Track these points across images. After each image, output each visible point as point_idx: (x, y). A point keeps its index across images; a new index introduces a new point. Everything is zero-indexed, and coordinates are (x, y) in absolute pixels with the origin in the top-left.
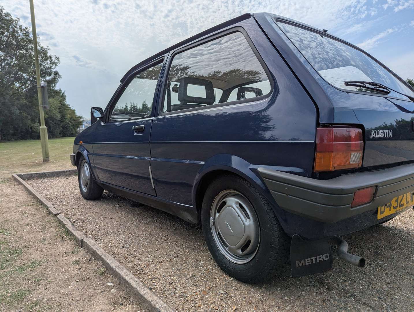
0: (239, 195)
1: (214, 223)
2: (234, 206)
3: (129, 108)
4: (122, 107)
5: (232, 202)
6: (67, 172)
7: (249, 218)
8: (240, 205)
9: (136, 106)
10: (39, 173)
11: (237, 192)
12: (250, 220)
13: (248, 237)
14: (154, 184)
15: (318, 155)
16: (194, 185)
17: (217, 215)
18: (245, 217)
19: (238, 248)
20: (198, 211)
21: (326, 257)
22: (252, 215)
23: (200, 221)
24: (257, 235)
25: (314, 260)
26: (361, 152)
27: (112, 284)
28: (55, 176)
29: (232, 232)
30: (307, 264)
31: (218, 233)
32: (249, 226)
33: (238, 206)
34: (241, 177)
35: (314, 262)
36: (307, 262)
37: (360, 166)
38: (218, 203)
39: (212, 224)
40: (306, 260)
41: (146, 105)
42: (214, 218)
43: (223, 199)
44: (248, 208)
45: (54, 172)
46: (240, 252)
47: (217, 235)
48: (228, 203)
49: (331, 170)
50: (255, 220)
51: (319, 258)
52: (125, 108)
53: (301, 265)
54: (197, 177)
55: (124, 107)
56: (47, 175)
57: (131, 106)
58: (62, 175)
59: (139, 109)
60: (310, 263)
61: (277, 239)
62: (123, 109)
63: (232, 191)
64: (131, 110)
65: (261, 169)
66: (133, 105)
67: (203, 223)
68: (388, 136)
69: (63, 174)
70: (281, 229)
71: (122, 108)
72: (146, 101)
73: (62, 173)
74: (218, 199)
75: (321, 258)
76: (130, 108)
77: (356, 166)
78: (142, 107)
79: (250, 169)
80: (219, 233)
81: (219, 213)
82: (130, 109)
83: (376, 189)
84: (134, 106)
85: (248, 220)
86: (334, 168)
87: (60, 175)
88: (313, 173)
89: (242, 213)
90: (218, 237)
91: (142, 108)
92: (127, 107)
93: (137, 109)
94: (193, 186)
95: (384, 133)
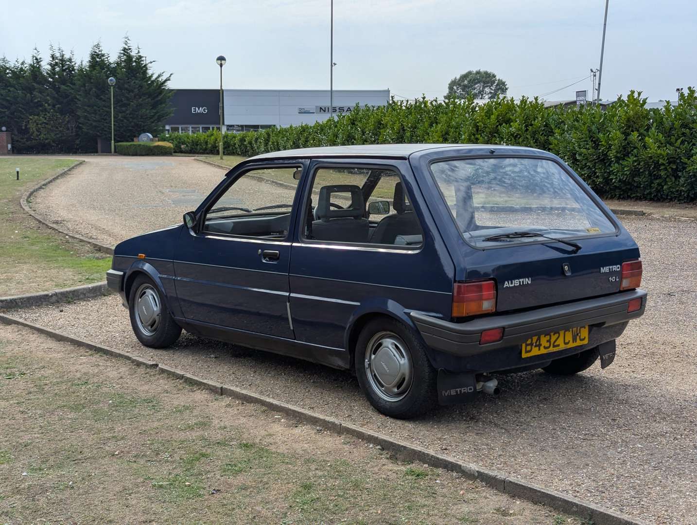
0: (395, 336)
1: (370, 365)
2: (390, 347)
3: (45, 66)
4: (21, 62)
5: (388, 343)
6: (52, 296)
7: (404, 357)
8: (396, 346)
9: (70, 60)
10: (6, 300)
11: (393, 334)
12: (405, 359)
13: (403, 374)
14: (292, 323)
15: (455, 304)
16: (348, 327)
17: (373, 356)
18: (400, 358)
19: (394, 387)
20: (350, 354)
21: (471, 389)
22: (407, 355)
23: (353, 364)
24: (411, 372)
25: (459, 391)
26: (494, 300)
27: (279, 417)
28: (32, 305)
29: (388, 371)
30: (452, 394)
31: (373, 374)
32: (404, 364)
33: (394, 346)
34: (396, 320)
35: (459, 393)
36: (452, 392)
37: (494, 310)
38: (373, 345)
39: (367, 366)
40: (451, 390)
41: (103, 55)
42: (370, 360)
43: (379, 340)
44: (403, 348)
45: (31, 297)
46: (396, 390)
47: (373, 377)
48: (384, 344)
49: (464, 315)
50: (409, 360)
51: (464, 390)
52: (31, 65)
53: (446, 394)
54: (351, 320)
55: (29, 61)
56: (20, 304)
57: (53, 57)
58: (44, 303)
59: (81, 70)
60: (455, 394)
61: (427, 374)
62: (26, 67)
63: (388, 333)
64: (53, 73)
65: (413, 313)
66: (58, 55)
67: (357, 366)
68: (524, 283)
69: (45, 301)
70: (430, 366)
71: (23, 63)
72: (101, 44)
73: (44, 299)
74: (373, 341)
75: (465, 390)
76: (51, 64)
77: (490, 312)
78: (90, 61)
79: (404, 312)
80: (375, 375)
81: (374, 354)
82: (49, 67)
83: (504, 330)
84: (62, 60)
85: (403, 359)
86: (468, 314)
87: (42, 304)
88: (452, 318)
89: (397, 353)
90: (373, 379)
91: (90, 67)
92: (38, 61)
93: (73, 70)
94: (345, 328)
95: (520, 282)
